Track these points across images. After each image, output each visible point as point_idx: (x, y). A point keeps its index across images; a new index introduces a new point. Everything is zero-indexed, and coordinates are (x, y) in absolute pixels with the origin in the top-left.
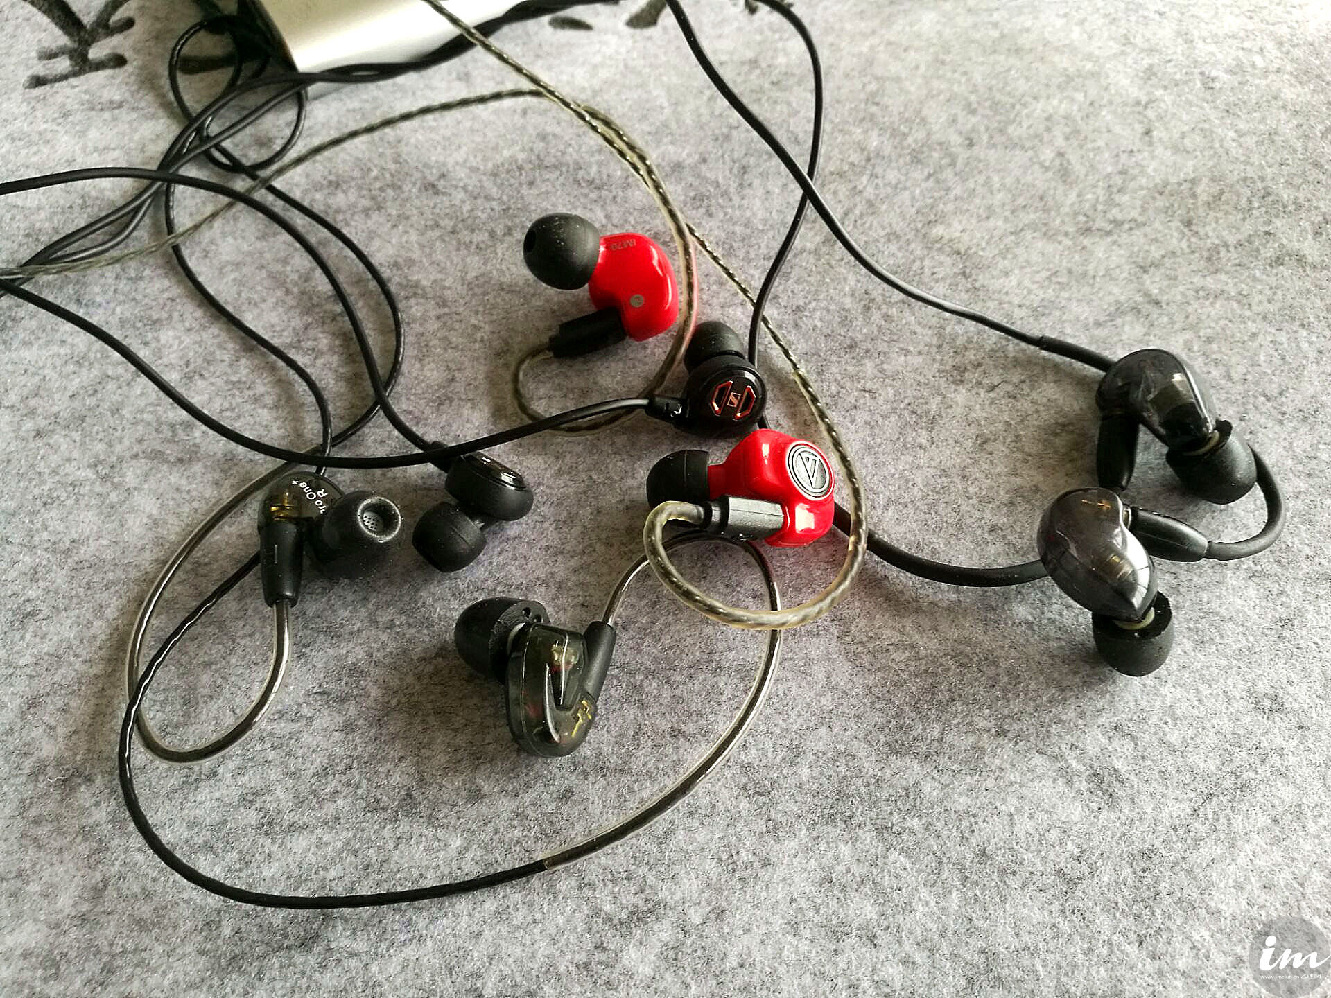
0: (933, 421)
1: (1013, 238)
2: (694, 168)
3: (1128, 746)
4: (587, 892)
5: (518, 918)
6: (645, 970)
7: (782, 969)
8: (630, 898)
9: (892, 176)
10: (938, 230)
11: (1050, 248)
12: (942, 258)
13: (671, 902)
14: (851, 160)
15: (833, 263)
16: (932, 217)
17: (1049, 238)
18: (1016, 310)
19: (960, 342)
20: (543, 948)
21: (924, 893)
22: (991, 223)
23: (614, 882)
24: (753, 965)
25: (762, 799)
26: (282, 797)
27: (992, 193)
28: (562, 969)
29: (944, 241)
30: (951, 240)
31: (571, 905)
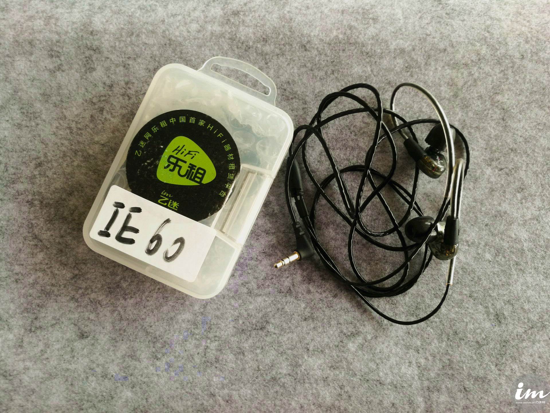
0: (476, 180)
1: (527, 105)
2: (409, 53)
3: (511, 308)
4: (339, 326)
5: (320, 330)
6: (353, 349)
7: (391, 355)
8: (351, 329)
9: (487, 69)
10: (499, 97)
11: (541, 113)
12: (497, 110)
13: (363, 332)
14: (472, 59)
15: (455, 106)
16: (498, 91)
17: (541, 108)
18: (519, 138)
19: (494, 148)
20: (326, 340)
21: (435, 341)
22: (520, 98)
23: (347, 324)
24: (383, 353)
25: (393, 306)
26: (253, 285)
27: (524, 83)
28: (331, 346)
29: (500, 103)
30: (502, 103)
31: (335, 329)
